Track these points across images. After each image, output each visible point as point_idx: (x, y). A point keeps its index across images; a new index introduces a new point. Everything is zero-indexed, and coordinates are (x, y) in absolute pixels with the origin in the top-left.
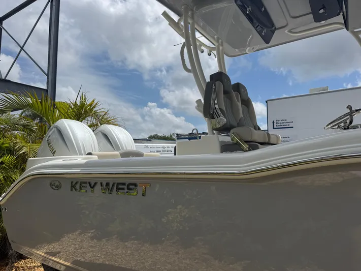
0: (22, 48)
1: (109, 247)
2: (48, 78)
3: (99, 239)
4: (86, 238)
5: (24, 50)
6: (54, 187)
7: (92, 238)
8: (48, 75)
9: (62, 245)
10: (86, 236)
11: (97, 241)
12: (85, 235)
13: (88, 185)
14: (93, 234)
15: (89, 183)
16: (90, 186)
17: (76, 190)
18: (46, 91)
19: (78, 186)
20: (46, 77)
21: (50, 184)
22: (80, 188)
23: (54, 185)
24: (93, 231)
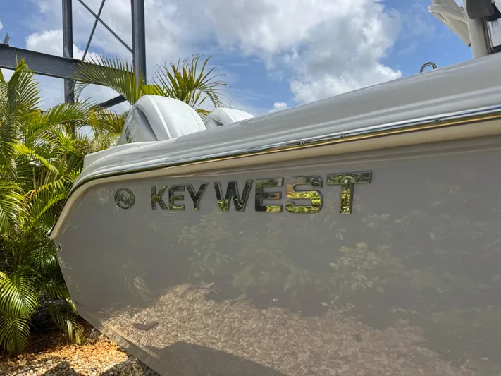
0: (97, 17)
1: (236, 315)
2: (134, 56)
3: (219, 299)
4: (200, 297)
5: (99, 19)
6: (122, 203)
7: (208, 297)
8: (133, 52)
9: (160, 312)
10: (198, 294)
11: (216, 303)
12: (198, 291)
13: (186, 194)
14: (208, 292)
15: (189, 187)
16: (192, 195)
17: (163, 207)
18: (132, 74)
19: (165, 198)
20: (131, 55)
21: (116, 198)
22: (171, 202)
23: (121, 199)
24: (208, 286)
